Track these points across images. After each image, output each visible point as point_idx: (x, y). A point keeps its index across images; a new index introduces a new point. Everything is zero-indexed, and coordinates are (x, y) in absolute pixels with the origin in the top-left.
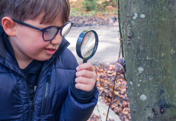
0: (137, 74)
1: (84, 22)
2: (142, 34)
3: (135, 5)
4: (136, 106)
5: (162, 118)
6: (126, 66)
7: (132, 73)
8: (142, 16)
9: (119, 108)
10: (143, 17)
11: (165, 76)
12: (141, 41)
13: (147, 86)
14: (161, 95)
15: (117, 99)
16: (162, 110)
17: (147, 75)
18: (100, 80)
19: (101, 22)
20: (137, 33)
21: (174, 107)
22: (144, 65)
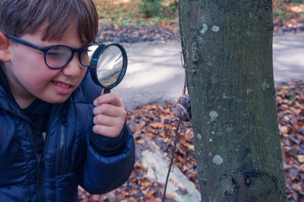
0: (208, 123)
1: (141, 35)
2: (214, 57)
3: (203, 10)
4: (207, 173)
5: (247, 193)
6: (192, 108)
7: (200, 120)
8: (214, 29)
9: (195, 170)
10: (216, 31)
11: (252, 126)
12: (213, 69)
13: (224, 141)
14: (246, 156)
15: (191, 157)
16: (248, 181)
17: (223, 125)
18: (165, 127)
19: (167, 34)
20: (207, 57)
21: (267, 175)
22: (219, 107)
